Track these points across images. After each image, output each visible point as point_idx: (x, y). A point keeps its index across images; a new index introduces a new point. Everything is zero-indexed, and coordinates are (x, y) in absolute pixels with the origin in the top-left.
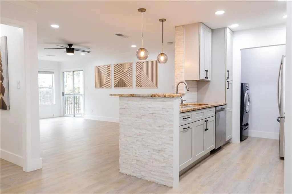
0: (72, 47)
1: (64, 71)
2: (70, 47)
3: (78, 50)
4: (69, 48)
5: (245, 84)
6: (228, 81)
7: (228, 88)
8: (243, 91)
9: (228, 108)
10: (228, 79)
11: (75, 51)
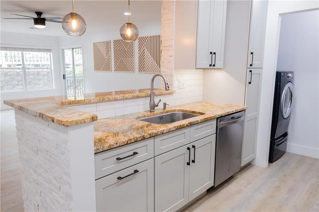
0: (42, 17)
1: (63, 49)
2: (39, 16)
3: (51, 20)
4: (37, 17)
5: (284, 73)
6: (251, 71)
7: (250, 83)
8: (280, 85)
9: (248, 115)
10: (251, 67)
11: (46, 22)
